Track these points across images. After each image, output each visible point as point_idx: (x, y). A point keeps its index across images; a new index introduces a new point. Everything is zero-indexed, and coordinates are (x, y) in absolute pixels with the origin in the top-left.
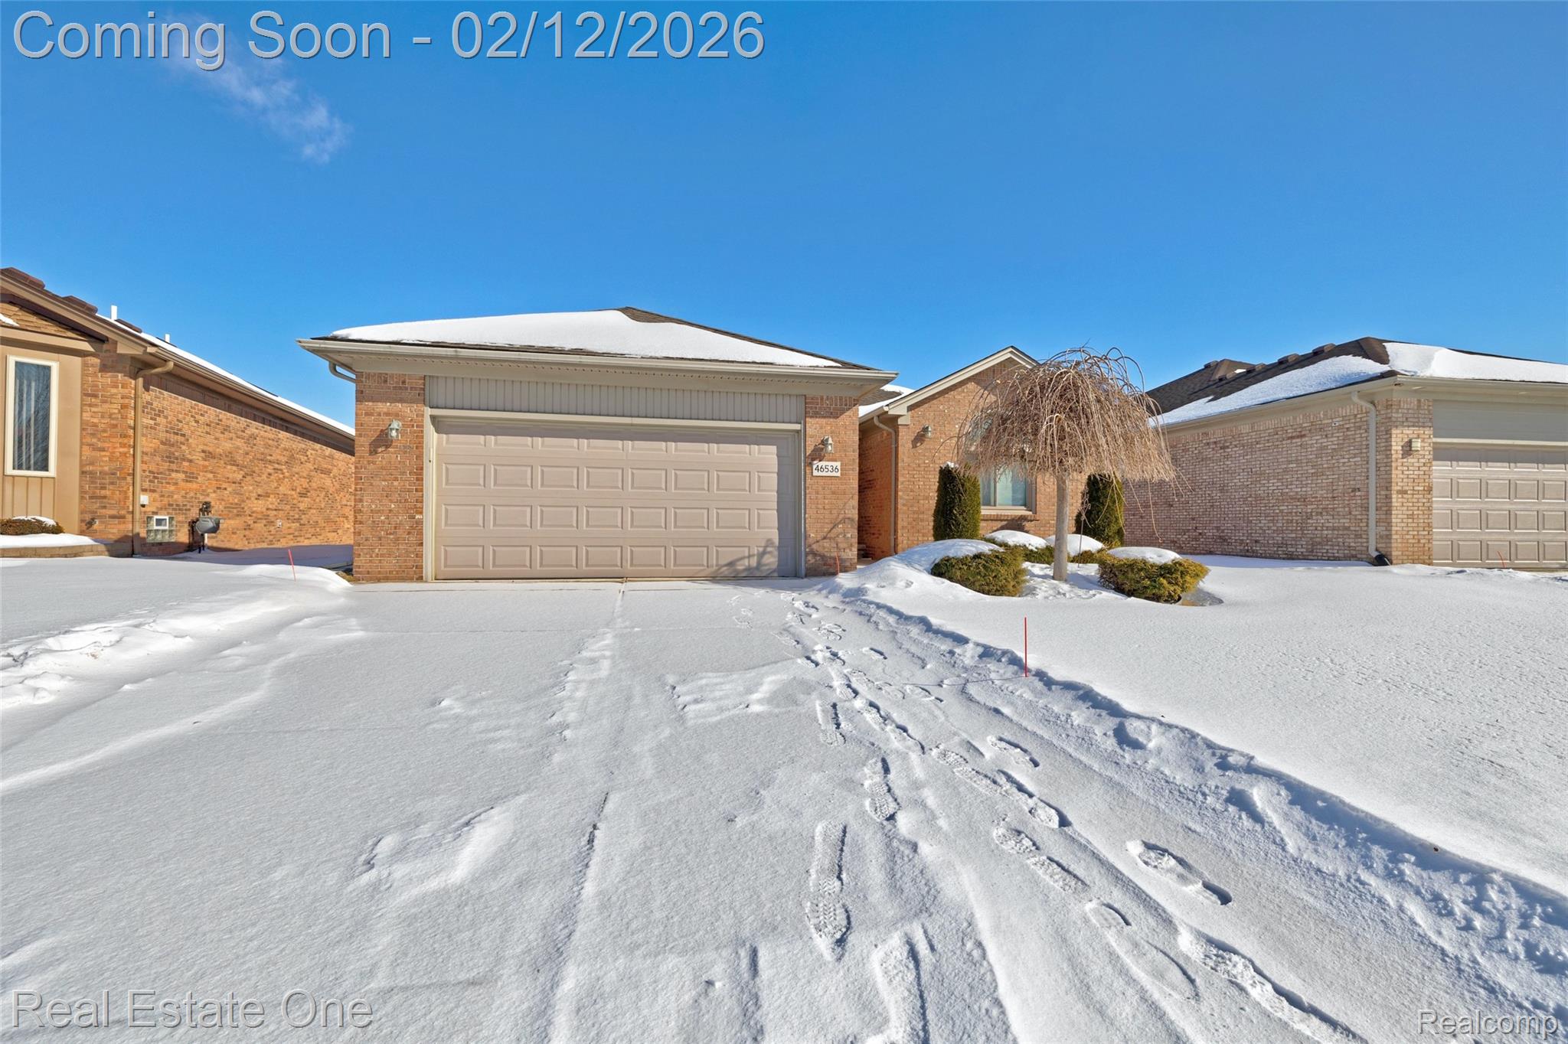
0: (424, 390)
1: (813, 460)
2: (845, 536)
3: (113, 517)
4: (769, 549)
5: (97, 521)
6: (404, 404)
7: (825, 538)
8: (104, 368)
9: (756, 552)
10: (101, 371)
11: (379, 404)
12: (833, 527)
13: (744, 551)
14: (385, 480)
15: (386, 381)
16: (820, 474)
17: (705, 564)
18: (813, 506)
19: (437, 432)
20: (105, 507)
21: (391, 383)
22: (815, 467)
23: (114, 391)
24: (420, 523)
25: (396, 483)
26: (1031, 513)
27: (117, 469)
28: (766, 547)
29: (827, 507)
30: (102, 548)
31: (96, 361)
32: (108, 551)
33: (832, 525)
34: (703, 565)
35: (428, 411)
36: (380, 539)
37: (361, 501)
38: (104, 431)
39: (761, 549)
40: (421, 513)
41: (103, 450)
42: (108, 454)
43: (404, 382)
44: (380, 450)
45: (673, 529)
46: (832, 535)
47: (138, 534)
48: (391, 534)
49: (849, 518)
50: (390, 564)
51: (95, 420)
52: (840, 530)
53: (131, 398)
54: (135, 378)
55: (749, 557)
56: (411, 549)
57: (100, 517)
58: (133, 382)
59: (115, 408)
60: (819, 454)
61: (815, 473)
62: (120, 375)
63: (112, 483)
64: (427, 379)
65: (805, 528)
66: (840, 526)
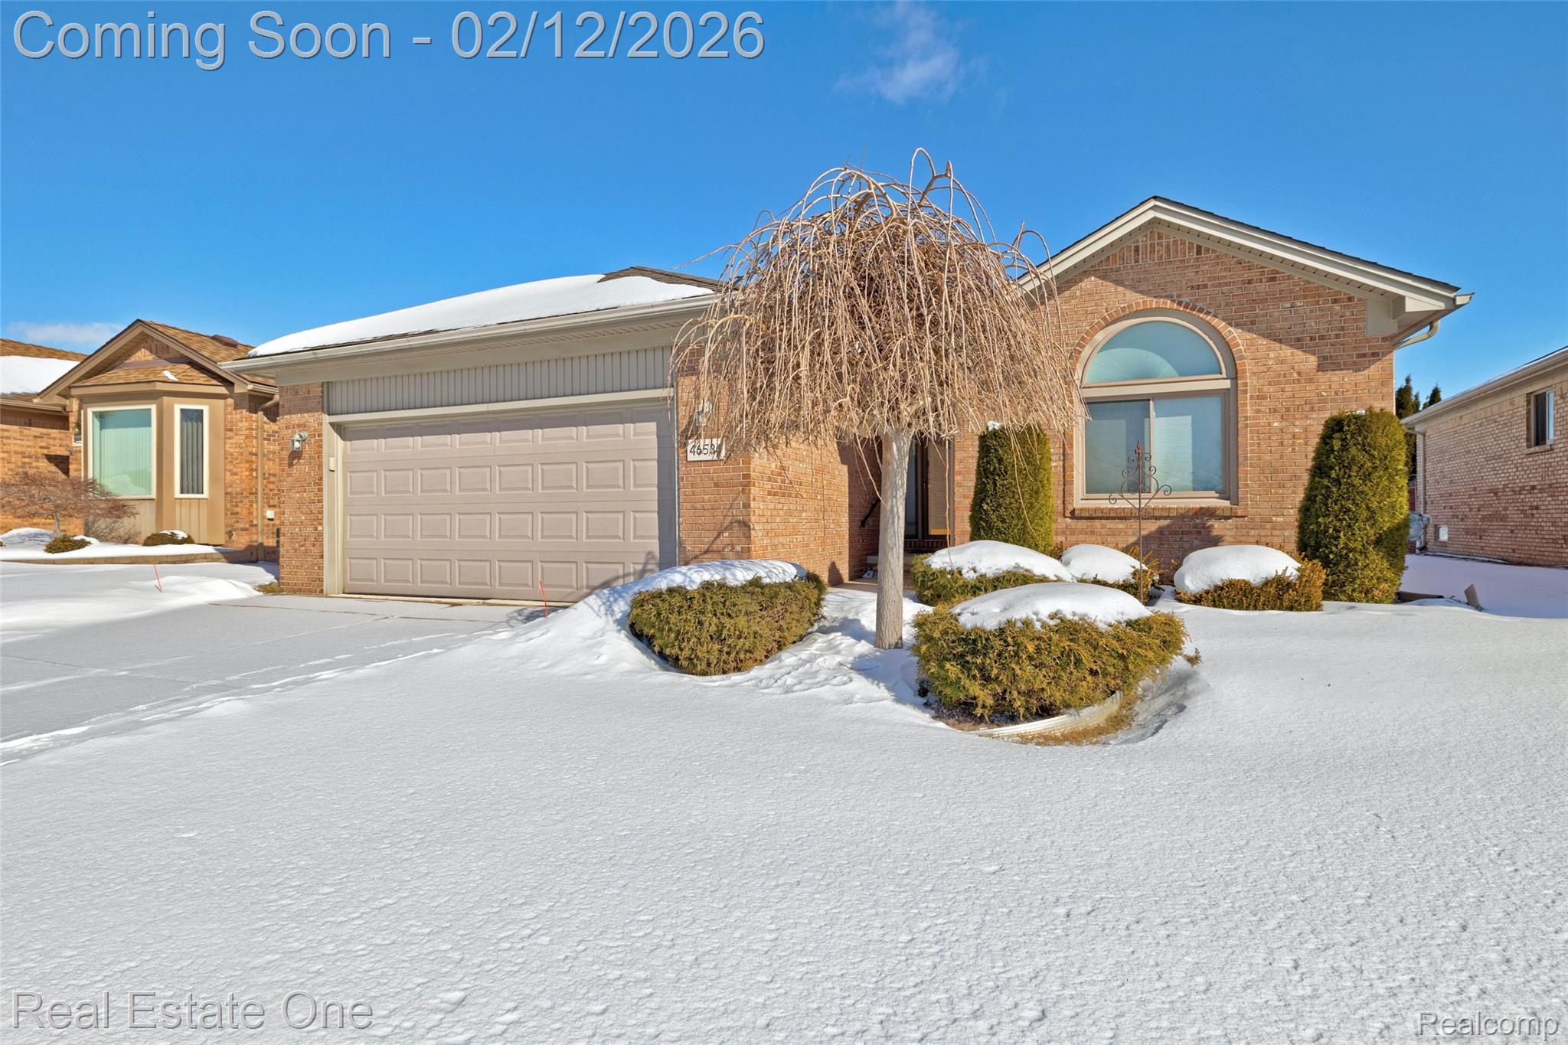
0: (322, 397)
1: (687, 438)
2: (733, 548)
3: (242, 530)
4: (649, 567)
5: (234, 533)
6: (310, 414)
7: (706, 552)
8: (237, 407)
9: (632, 570)
10: (235, 409)
11: (293, 416)
12: (718, 537)
13: (618, 570)
14: (298, 492)
15: (297, 393)
16: (696, 458)
17: (575, 585)
18: (689, 505)
19: (344, 438)
20: (237, 522)
21: (302, 394)
22: (689, 448)
23: (240, 424)
24: (321, 534)
25: (305, 495)
26: (1226, 503)
27: (245, 489)
28: (646, 564)
29: (708, 506)
30: (221, 556)
31: (230, 401)
32: (226, 558)
33: (715, 533)
34: (572, 587)
35: (327, 419)
36: (296, 550)
37: (284, 514)
38: (237, 459)
39: (639, 567)
40: (321, 524)
41: (236, 474)
42: (238, 477)
43: (309, 392)
44: (295, 462)
45: (539, 540)
46: (714, 547)
47: (262, 544)
48: (302, 546)
49: (739, 522)
50: (302, 576)
51: (232, 450)
52: (726, 541)
53: (252, 429)
54: (256, 413)
55: (624, 576)
56: (315, 561)
57: (235, 530)
58: (254, 415)
59: (240, 439)
60: (692, 431)
61: (691, 457)
62: (244, 411)
63: (241, 502)
64: (325, 386)
65: (679, 537)
66: (726, 534)
